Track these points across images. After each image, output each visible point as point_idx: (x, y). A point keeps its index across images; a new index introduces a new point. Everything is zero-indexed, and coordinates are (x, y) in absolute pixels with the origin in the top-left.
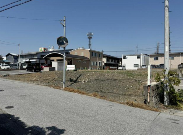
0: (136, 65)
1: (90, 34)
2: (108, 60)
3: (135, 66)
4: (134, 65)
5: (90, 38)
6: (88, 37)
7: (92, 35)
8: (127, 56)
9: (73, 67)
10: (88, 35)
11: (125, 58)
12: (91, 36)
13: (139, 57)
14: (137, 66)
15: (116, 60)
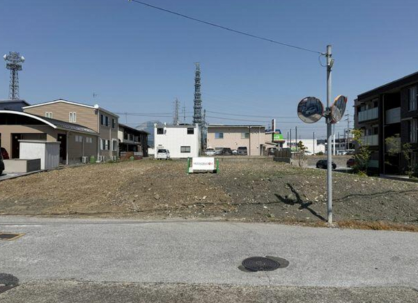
0: (185, 147)
1: (17, 56)
2: (125, 137)
3: (184, 149)
4: (182, 147)
5: (15, 68)
6: (8, 65)
7: (23, 61)
8: (165, 129)
9: (210, 164)
10: (7, 59)
11: (161, 131)
12: (19, 64)
13: (191, 132)
14: (187, 149)
15: (136, 135)
